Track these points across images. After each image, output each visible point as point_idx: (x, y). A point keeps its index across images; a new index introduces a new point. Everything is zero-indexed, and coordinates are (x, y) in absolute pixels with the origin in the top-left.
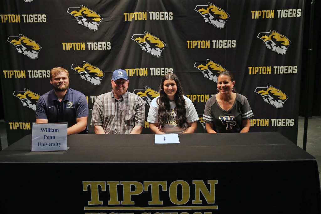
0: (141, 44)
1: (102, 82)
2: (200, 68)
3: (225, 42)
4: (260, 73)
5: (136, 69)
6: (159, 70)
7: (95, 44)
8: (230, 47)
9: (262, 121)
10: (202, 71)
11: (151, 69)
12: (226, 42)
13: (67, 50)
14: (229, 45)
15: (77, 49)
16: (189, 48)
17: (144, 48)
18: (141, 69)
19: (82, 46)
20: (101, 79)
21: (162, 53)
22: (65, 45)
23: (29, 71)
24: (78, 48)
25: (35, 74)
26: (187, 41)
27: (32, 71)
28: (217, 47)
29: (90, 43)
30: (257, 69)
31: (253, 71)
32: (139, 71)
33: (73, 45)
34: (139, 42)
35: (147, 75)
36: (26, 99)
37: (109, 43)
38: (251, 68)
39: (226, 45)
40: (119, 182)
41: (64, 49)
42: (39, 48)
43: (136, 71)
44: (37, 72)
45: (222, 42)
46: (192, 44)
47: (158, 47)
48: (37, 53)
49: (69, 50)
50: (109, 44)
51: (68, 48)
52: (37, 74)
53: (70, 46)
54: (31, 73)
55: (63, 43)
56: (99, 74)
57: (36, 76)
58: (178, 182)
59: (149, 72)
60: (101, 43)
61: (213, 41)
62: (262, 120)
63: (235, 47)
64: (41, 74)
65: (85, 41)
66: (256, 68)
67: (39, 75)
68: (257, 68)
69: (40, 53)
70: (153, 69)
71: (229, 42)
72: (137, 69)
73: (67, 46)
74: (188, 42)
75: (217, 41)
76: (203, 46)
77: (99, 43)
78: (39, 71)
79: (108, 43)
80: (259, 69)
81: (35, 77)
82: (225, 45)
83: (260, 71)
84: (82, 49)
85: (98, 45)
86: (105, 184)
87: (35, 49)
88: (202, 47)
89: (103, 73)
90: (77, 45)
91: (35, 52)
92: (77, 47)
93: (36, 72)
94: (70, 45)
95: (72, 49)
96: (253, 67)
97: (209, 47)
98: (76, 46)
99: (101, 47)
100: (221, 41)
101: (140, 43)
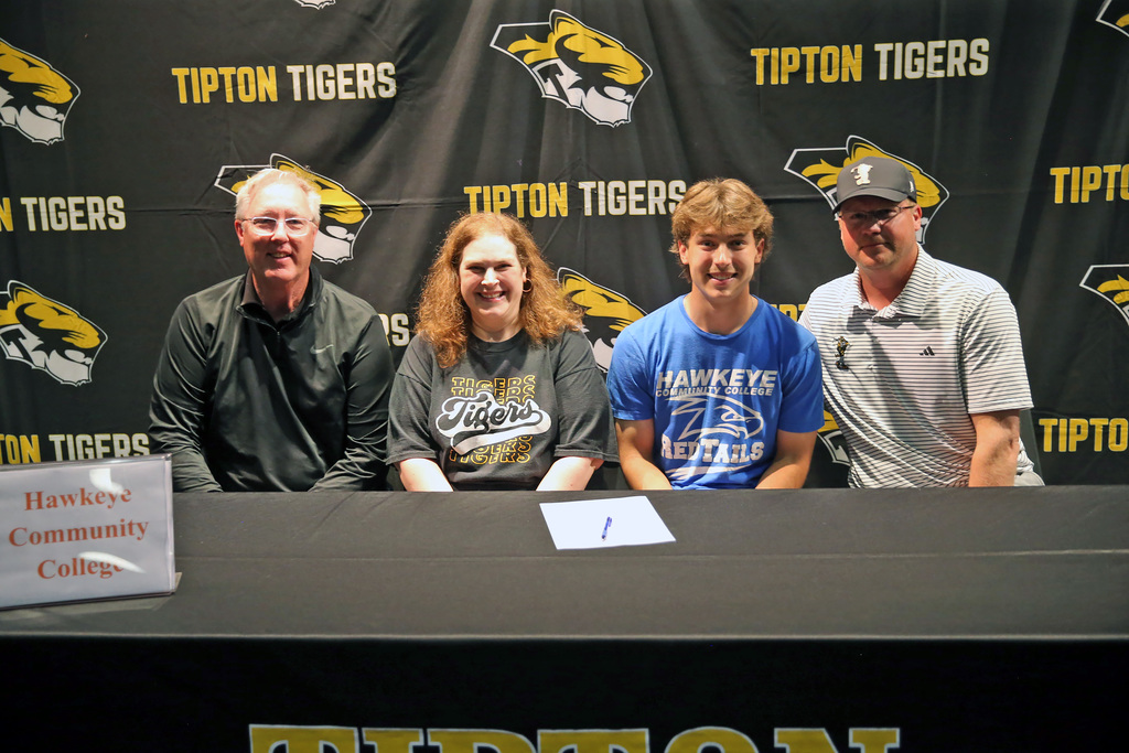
0: (536, 69)
1: (359, 249)
2: (815, 178)
3: (938, 52)
4: (1110, 196)
5: (515, 187)
6: (623, 190)
7: (325, 74)
8: (962, 73)
9: (1119, 427)
10: (826, 189)
11: (582, 185)
12: (943, 52)
13: (197, 100)
14: (956, 65)
15: (243, 98)
16: (760, 81)
17: (549, 89)
18: (540, 187)
19: (265, 84)
20: (351, 237)
21: (636, 110)
22: (188, 79)
23: (28, 202)
24: (247, 93)
25: (53, 215)
26: (753, 52)
27: (42, 200)
28: (898, 76)
29: (300, 68)
30: (1092, 175)
31: (1075, 187)
32: (526, 194)
33: (221, 78)
34: (529, 59)
35: (564, 213)
36: (18, 330)
37: (390, 66)
38: (1066, 171)
39: (943, 66)
40: (421, 731)
41: (183, 99)
42: (70, 96)
43: (513, 194)
44: (63, 206)
45: (921, 52)
46: (777, 64)
47: (614, 83)
48: (61, 117)
49: (207, 100)
50: (386, 72)
51: (202, 95)
52: (63, 215)
53: (210, 83)
54: (36, 208)
55: (175, 71)
56: (345, 210)
57: (59, 221)
58: (700, 735)
59: (575, 197)
60: (350, 67)
61: (878, 47)
62: (1115, 422)
63: (983, 71)
64: (81, 214)
65: (278, 58)
66: (1088, 170)
67: (73, 221)
68: (1096, 170)
69: (75, 117)
70: (592, 184)
71: (958, 50)
72: (519, 188)
73: (198, 83)
74: (759, 54)
75: (899, 46)
76: (830, 73)
77: (342, 68)
78: (73, 201)
79: (382, 66)
80: (1105, 177)
81: (56, 227)
82: (937, 66)
83: (1111, 184)
84: (262, 98)
85: (335, 78)
86: (353, 739)
87: (50, 97)
88: (826, 78)
89: (363, 206)
90: (241, 80)
91: (50, 112)
92: (241, 88)
93: (57, 206)
94: (209, 76)
95: (218, 95)
96: (1076, 170)
97: (858, 78)
98: (235, 85)
99: (352, 88)
100: (919, 46)
101: (532, 65)
